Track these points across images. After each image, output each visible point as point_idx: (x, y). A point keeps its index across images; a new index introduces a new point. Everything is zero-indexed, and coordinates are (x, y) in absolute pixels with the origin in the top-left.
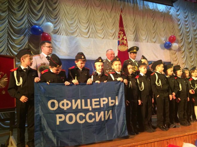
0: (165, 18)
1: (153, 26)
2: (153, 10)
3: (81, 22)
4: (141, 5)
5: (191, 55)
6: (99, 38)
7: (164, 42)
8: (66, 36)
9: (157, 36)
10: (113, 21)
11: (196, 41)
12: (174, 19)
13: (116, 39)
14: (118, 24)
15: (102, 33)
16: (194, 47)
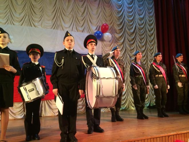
0: (100, 4)
9: (86, 24)
10: (23, 3)
11: (142, 31)
12: (113, 4)
13: (25, 25)
14: (30, 7)
15: (5, 17)
16: (138, 38)
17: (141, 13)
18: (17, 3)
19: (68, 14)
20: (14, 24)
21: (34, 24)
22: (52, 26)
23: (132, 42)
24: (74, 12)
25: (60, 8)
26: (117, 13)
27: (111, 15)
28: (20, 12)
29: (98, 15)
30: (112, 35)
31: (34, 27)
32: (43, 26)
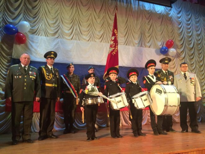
0: (163, 21)
1: (149, 29)
2: (150, 11)
3: (63, 22)
4: (136, 5)
5: (193, 63)
6: (84, 40)
7: (161, 47)
8: (45, 37)
9: (152, 40)
10: (102, 22)
11: (199, 47)
12: (174, 21)
13: (104, 42)
15: (88, 34)
16: (196, 53)
17: (198, 30)
18: (97, 22)
20: (95, 41)
23: (192, 57)
25: (130, 25)
28: (99, 30)
29: (162, 31)
30: (176, 50)
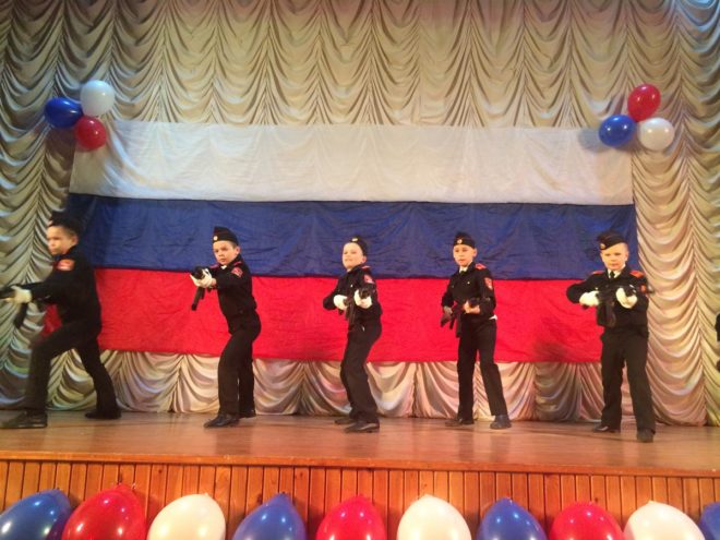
0: (621, 16)
3: (227, 73)
6: (290, 123)
9: (565, 95)
10: (357, 55)
12: (675, 10)
13: (362, 121)
14: (379, 64)
15: (307, 102)
18: (340, 57)
19: (501, 68)
20: (330, 122)
21: (391, 114)
22: (445, 115)
24: (521, 58)
25: (471, 52)
26: (693, 42)
27: (668, 52)
28: (349, 82)
29: (613, 58)
30: (674, 125)
31: (390, 125)
32: (416, 118)
